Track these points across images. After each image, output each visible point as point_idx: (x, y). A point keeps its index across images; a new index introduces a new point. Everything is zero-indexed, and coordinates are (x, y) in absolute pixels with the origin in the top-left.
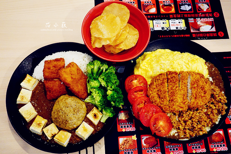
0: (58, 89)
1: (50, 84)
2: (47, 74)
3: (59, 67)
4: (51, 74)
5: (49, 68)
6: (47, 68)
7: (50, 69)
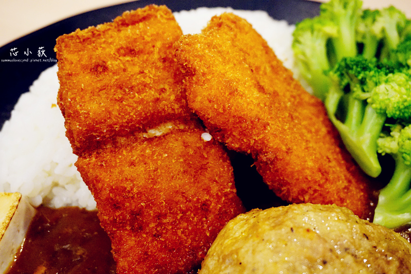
0: (190, 193)
1: (132, 164)
2: (94, 107)
3: (159, 44)
4: (121, 100)
5: (97, 66)
6: (84, 68)
7: (105, 69)
